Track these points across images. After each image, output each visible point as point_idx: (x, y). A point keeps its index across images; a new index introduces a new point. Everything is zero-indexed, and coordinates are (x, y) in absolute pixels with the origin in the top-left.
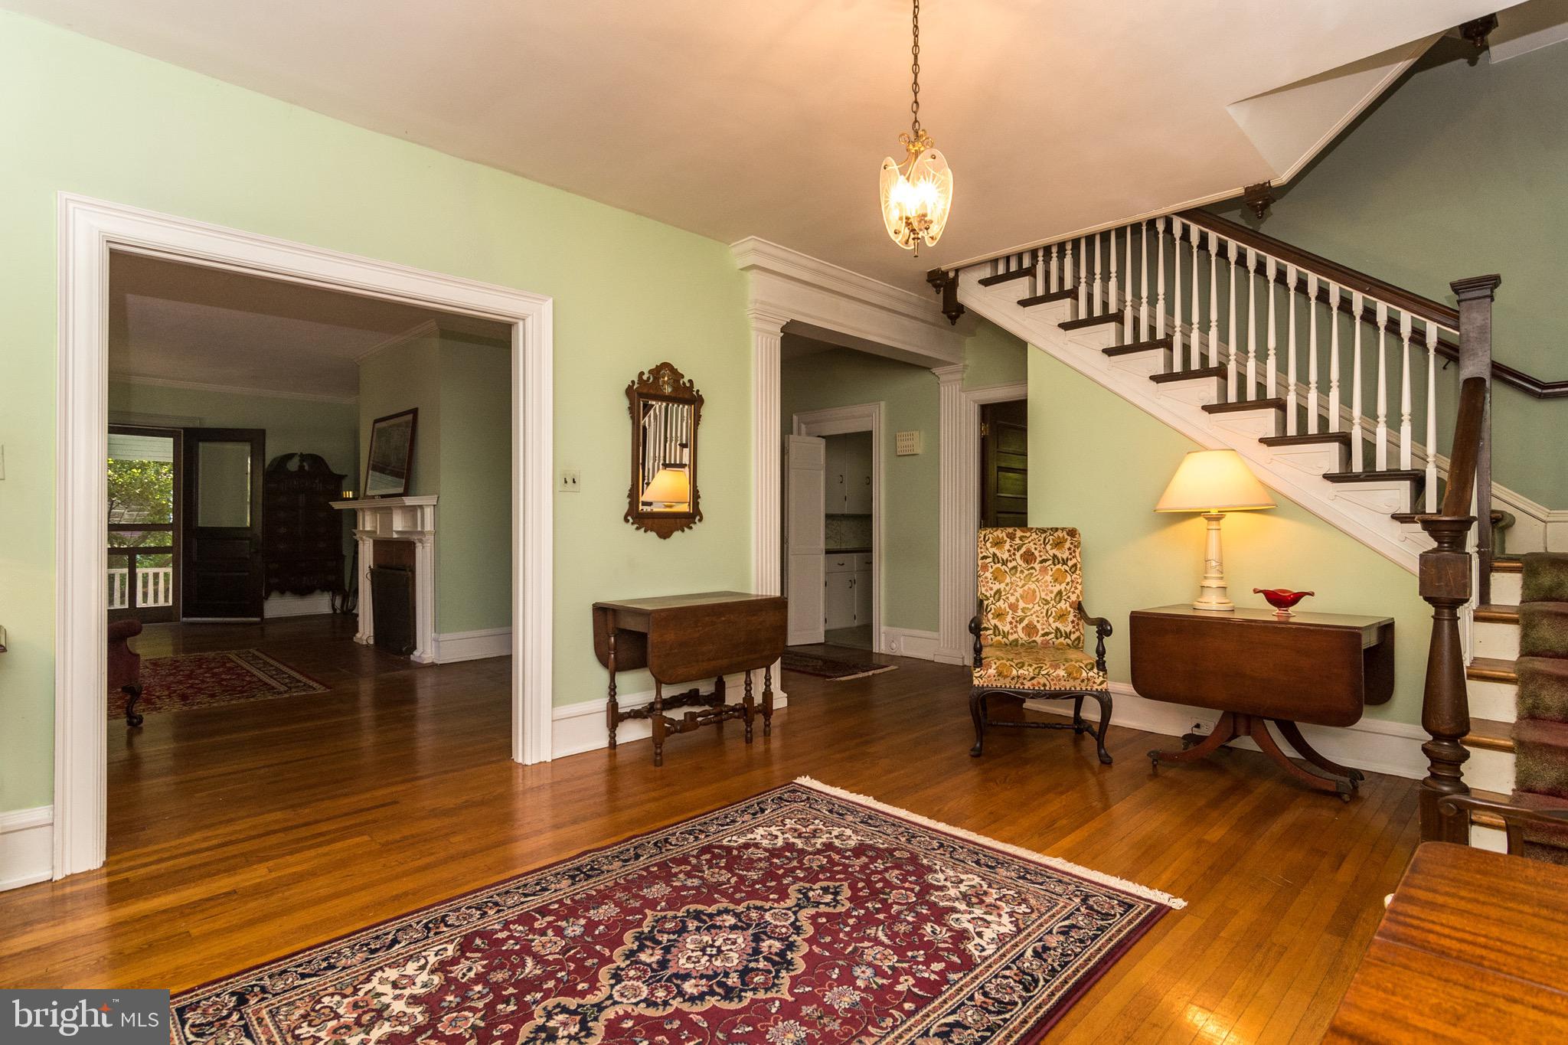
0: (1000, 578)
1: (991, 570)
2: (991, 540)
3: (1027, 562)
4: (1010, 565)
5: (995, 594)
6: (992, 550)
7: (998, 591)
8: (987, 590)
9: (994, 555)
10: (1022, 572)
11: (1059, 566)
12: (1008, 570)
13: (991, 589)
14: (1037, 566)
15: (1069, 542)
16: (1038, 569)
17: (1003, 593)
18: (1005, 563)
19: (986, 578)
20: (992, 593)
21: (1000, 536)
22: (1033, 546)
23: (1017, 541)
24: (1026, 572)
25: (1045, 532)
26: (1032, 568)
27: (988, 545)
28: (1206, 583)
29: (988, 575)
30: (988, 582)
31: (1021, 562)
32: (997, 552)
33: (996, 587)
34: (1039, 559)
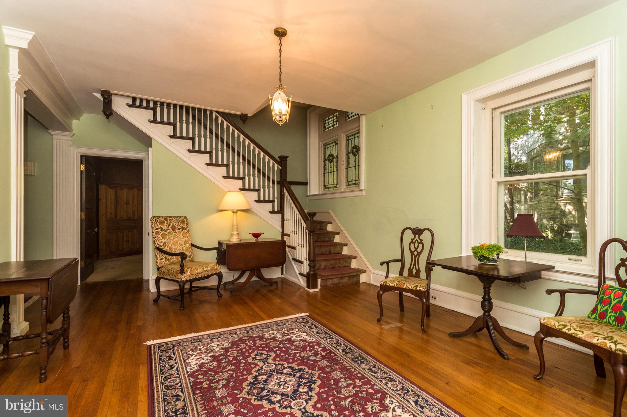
0: (164, 238)
1: (160, 234)
2: (159, 221)
3: (173, 230)
4: (168, 231)
5: (164, 244)
6: (160, 226)
7: (165, 243)
8: (160, 243)
9: (161, 228)
10: (172, 234)
11: (184, 231)
12: (167, 233)
13: (162, 242)
14: (177, 231)
15: (186, 221)
16: (177, 232)
17: (167, 243)
18: (165, 231)
19: (159, 238)
20: (163, 243)
21: (162, 220)
22: (175, 223)
23: (169, 222)
24: (174, 234)
25: (177, 218)
26: (175, 232)
27: (158, 223)
28: (233, 233)
29: (160, 236)
30: (160, 239)
31: (171, 230)
32: (162, 226)
33: (163, 241)
34: (177, 228)
